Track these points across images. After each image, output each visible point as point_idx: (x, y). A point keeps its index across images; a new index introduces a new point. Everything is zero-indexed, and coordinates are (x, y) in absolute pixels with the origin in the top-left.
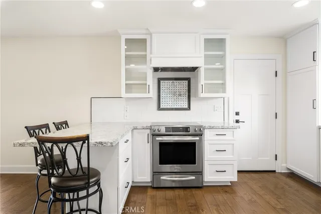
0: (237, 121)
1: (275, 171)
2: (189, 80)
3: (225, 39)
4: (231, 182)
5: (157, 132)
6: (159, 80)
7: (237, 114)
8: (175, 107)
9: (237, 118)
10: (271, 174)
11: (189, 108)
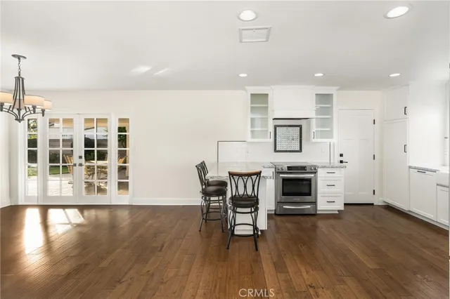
0: (341, 162)
1: (373, 204)
2: (300, 127)
3: (332, 95)
4: (338, 211)
5: (280, 170)
6: (276, 127)
7: (341, 155)
8: (289, 149)
9: (341, 159)
10: (371, 206)
11: (300, 150)
